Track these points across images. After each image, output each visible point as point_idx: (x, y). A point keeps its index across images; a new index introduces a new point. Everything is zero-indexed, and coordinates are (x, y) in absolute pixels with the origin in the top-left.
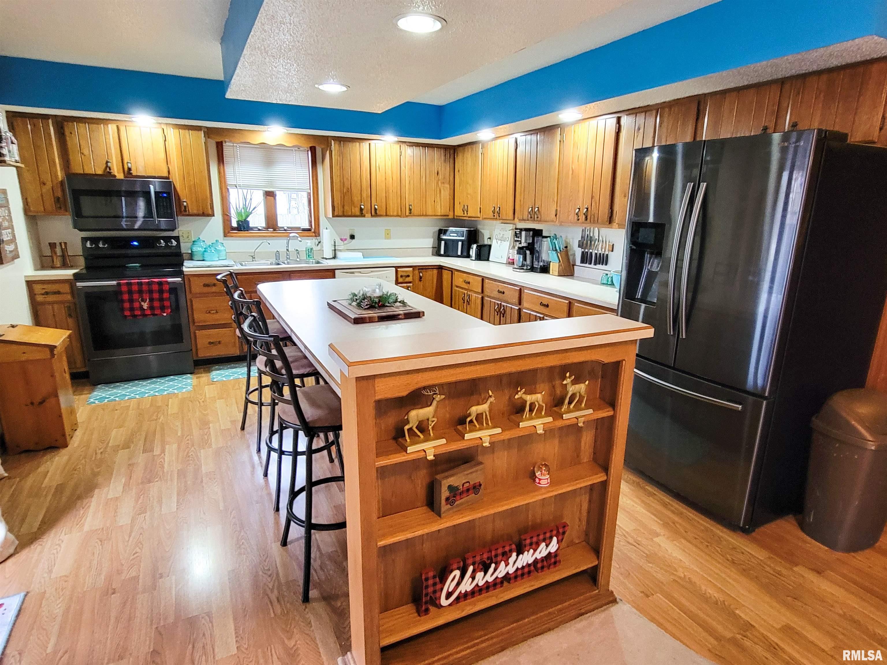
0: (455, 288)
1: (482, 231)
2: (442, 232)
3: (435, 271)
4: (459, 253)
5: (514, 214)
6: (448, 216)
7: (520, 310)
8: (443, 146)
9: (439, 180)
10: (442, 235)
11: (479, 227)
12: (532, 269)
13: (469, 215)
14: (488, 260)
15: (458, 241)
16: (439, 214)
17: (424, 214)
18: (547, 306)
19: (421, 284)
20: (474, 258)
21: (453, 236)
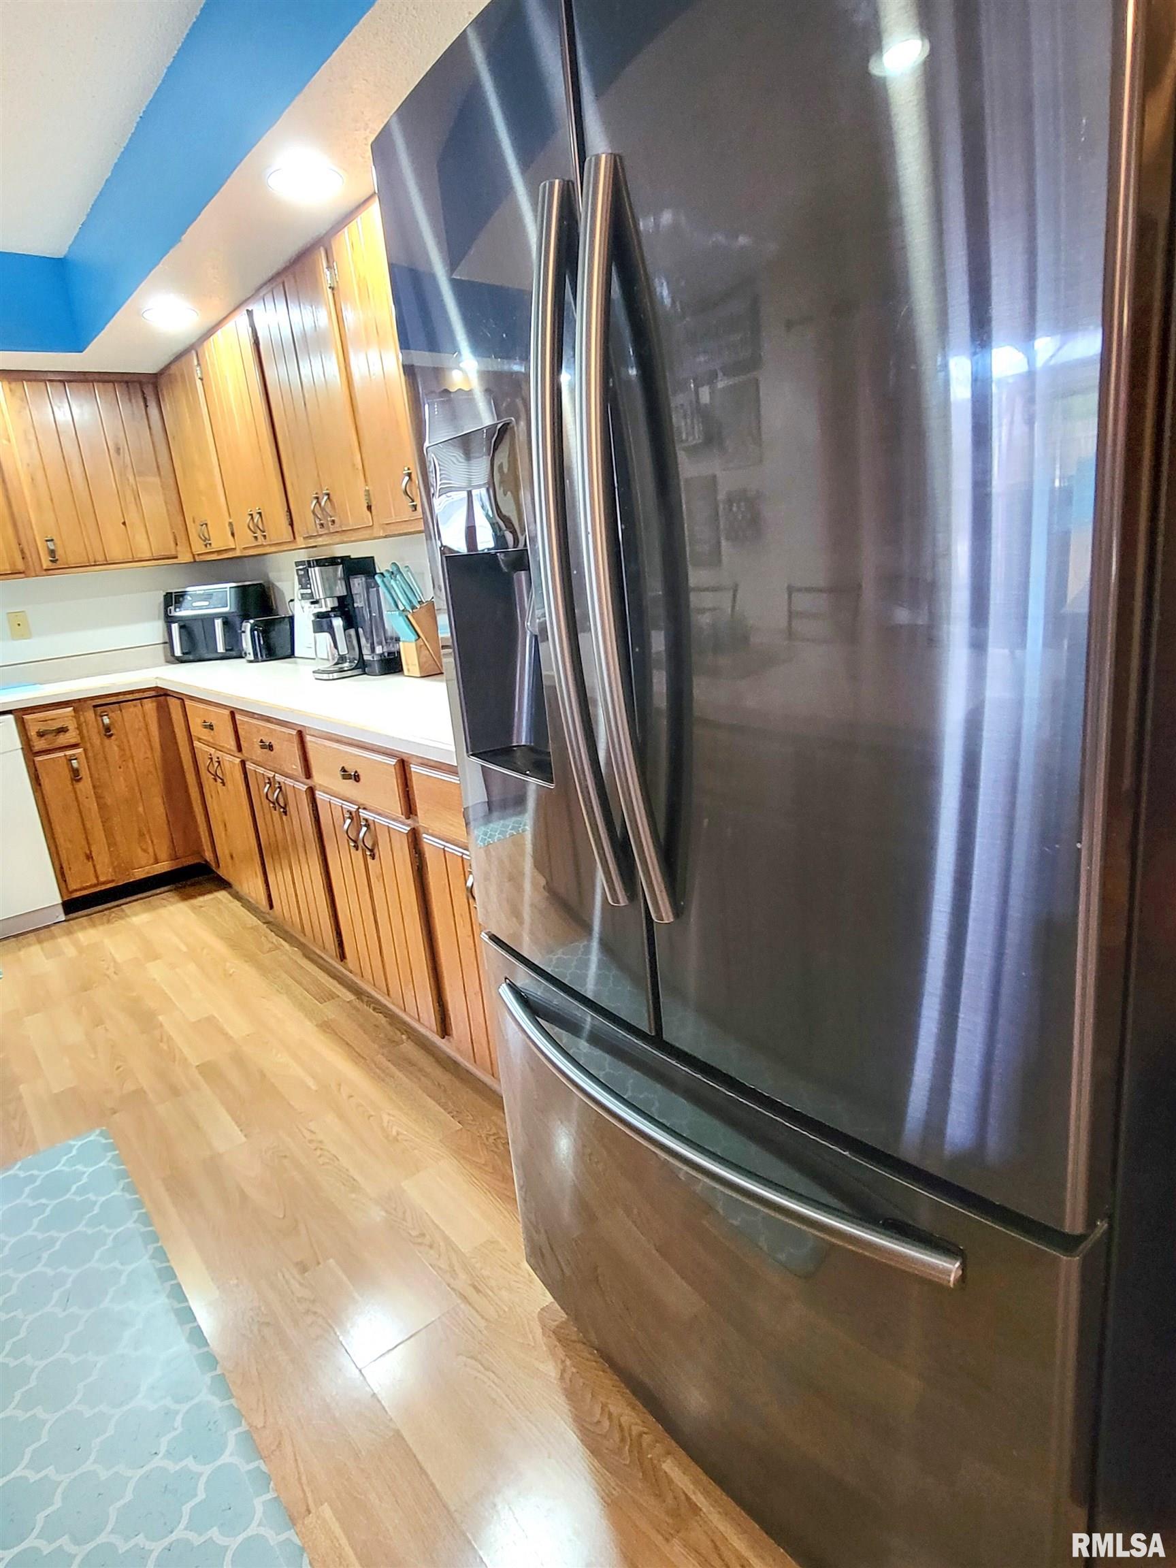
0: (196, 744)
1: (277, 584)
2: (173, 599)
3: (150, 706)
4: (221, 648)
5: (292, 524)
6: (176, 557)
7: (311, 791)
8: (119, 378)
9: (125, 467)
10: (172, 608)
11: (273, 576)
12: (362, 667)
13: (215, 547)
14: (292, 655)
15: (212, 618)
16: (147, 555)
17: (100, 558)
18: (357, 778)
19: (112, 746)
20: (251, 657)
21: (201, 608)
